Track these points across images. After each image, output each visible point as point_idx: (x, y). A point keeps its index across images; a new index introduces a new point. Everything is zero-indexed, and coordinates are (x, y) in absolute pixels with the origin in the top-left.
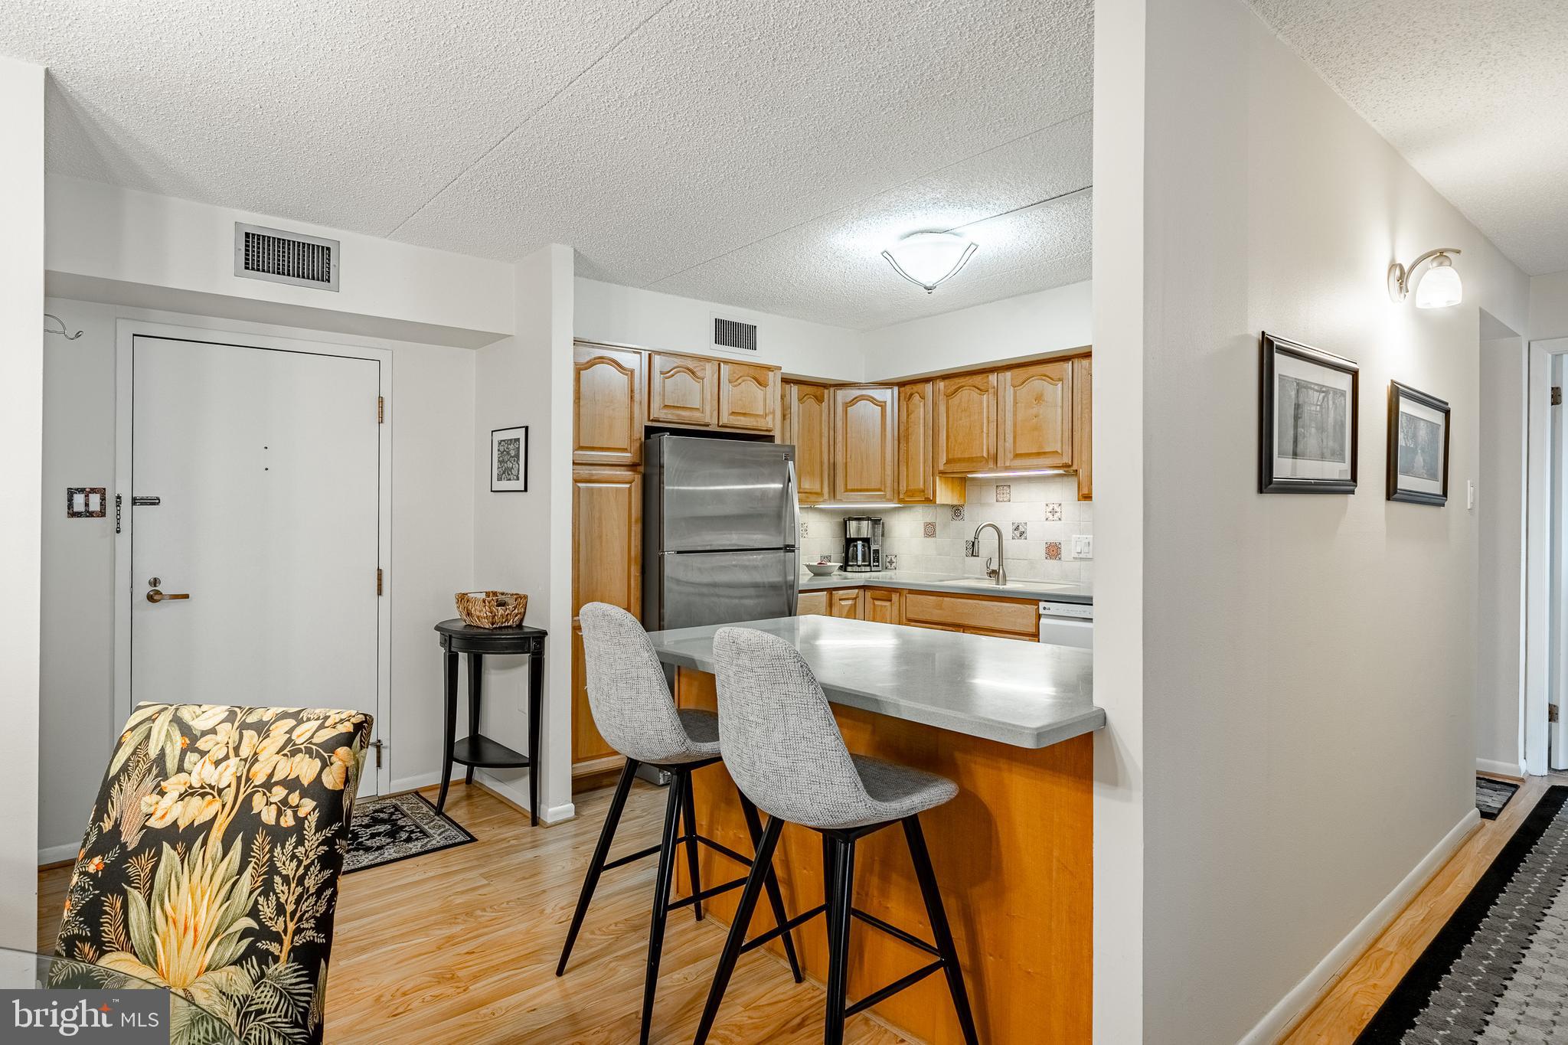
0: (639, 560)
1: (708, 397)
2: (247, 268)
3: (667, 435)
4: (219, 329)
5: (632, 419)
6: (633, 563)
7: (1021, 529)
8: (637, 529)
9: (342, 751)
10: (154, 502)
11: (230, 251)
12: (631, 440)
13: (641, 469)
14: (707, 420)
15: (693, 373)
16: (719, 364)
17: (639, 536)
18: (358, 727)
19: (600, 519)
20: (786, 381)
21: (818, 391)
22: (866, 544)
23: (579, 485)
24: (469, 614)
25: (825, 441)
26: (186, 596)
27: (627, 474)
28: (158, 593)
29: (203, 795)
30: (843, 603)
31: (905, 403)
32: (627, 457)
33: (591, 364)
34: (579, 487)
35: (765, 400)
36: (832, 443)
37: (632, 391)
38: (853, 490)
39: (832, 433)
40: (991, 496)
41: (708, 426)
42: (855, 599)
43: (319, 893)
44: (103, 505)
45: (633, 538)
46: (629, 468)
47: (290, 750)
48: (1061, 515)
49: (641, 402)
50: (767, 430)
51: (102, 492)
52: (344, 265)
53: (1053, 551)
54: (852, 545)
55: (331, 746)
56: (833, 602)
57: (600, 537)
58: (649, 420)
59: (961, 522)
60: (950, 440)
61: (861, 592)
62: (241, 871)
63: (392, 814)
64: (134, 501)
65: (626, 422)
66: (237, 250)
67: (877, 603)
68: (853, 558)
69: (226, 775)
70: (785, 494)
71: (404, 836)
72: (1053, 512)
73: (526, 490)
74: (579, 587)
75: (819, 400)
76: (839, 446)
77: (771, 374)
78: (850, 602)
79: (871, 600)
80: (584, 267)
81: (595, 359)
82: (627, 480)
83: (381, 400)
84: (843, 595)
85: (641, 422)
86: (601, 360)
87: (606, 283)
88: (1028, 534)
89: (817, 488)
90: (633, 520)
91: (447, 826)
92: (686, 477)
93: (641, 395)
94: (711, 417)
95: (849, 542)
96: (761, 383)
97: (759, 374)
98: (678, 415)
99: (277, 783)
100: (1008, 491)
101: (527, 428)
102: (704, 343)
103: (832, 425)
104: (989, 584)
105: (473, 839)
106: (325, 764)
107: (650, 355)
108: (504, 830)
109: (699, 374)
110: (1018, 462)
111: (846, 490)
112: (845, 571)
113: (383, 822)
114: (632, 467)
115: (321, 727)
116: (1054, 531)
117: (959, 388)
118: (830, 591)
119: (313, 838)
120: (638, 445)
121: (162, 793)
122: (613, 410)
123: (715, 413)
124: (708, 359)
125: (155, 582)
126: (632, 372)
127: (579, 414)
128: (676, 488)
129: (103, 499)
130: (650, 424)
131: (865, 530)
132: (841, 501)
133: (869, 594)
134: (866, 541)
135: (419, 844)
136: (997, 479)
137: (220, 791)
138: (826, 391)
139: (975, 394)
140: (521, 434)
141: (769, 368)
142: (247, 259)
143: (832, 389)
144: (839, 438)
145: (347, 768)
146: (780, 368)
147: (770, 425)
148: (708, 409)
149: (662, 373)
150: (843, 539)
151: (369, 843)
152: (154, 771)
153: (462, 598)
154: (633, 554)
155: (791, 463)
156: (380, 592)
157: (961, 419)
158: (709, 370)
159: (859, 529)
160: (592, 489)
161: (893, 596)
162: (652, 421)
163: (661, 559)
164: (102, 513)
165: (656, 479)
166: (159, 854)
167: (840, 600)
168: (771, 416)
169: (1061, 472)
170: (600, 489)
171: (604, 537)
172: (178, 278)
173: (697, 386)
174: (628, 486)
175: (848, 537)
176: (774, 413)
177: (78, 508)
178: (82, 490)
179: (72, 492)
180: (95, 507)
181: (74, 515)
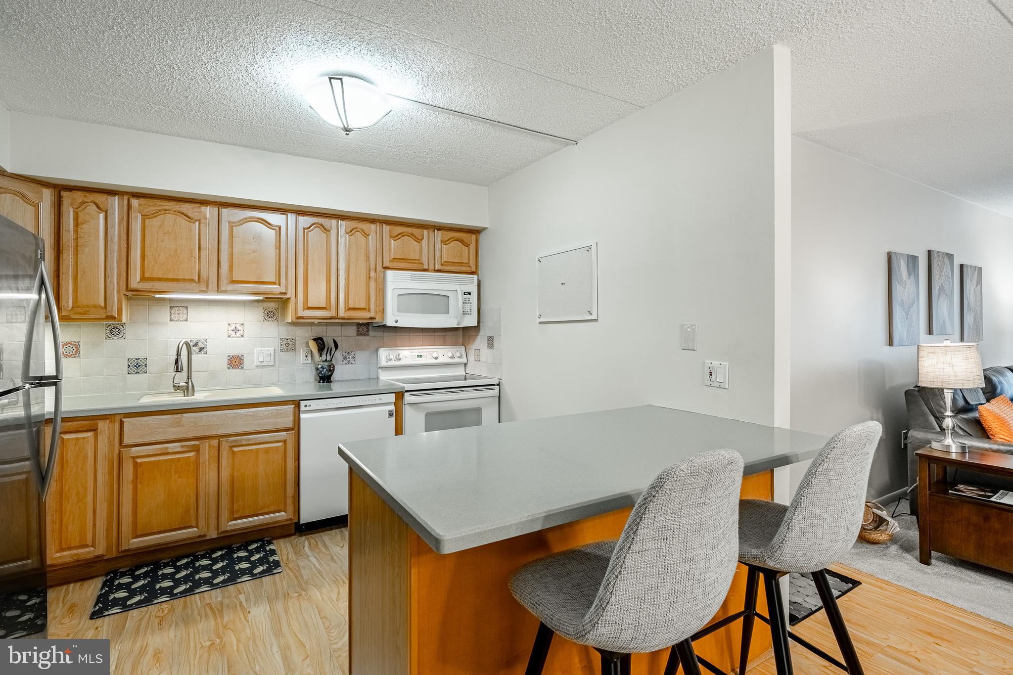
7: (201, 345)
31: (72, 210)
40: (164, 314)
48: (243, 333)
53: (236, 362)
59: (121, 341)
60: (146, 259)
72: (236, 330)
88: (209, 349)
100: (185, 312)
104: (179, 399)
110: (231, 287)
116: (236, 346)
117: (161, 210)
136: (170, 300)
139: (182, 221)
157: (163, 241)
161: (100, 424)
169: (260, 298)
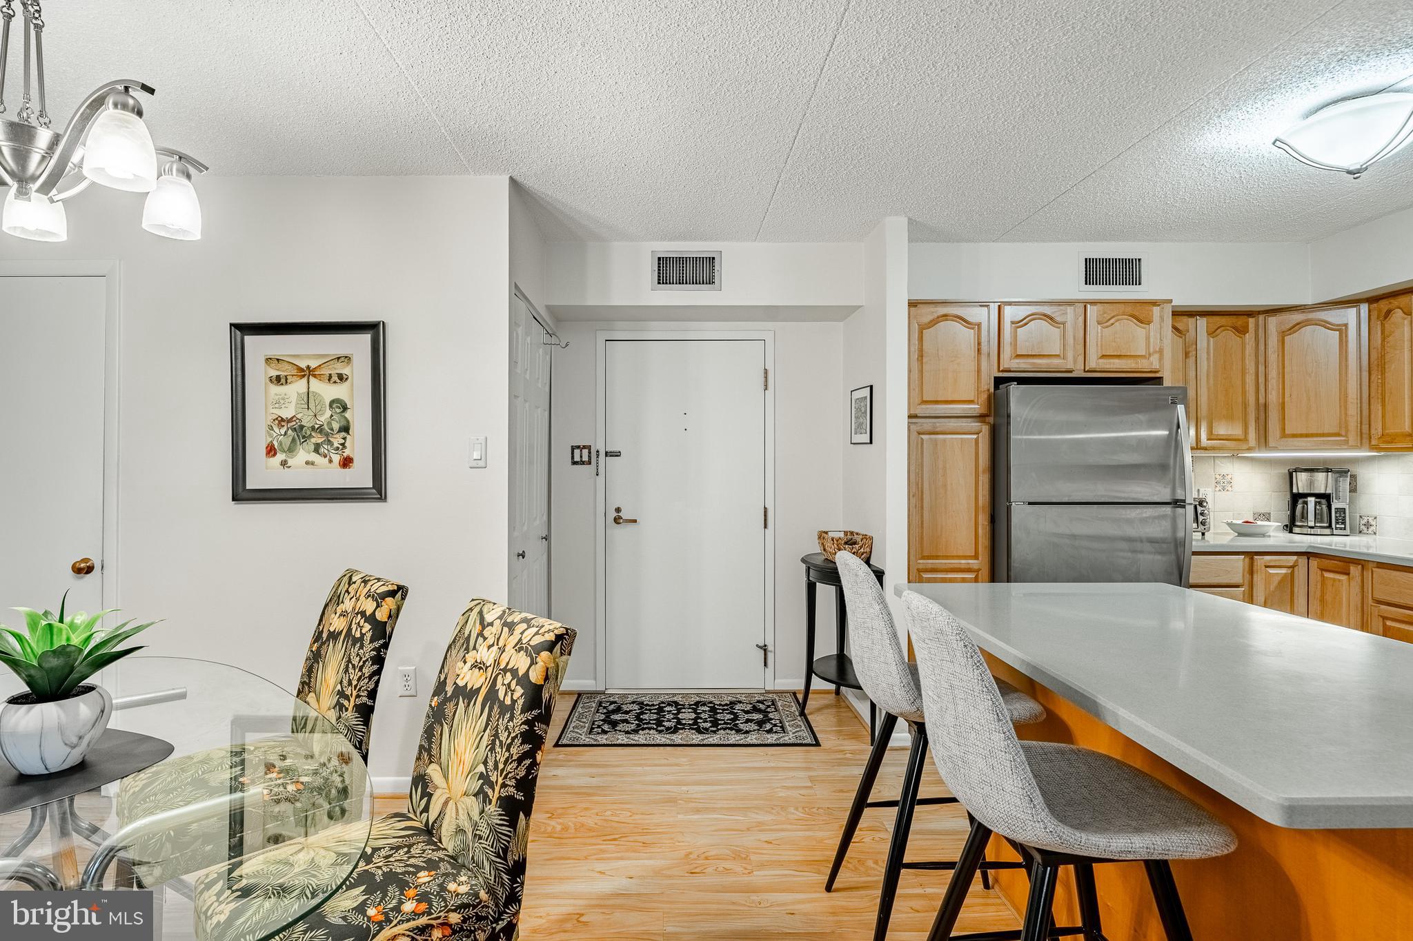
0: (987, 510)
1: (1070, 341)
2: (659, 283)
3: (1013, 387)
4: (657, 330)
5: (979, 371)
6: (980, 511)
8: (984, 479)
9: (545, 654)
10: (617, 454)
11: (648, 271)
12: (979, 392)
13: (991, 420)
14: (1070, 366)
15: (1051, 319)
16: (1085, 306)
17: (987, 486)
18: (559, 638)
19: (945, 468)
20: (1178, 313)
21: (1239, 321)
22: (1324, 501)
23: (923, 436)
24: (825, 550)
25: (1250, 379)
26: (635, 521)
27: (975, 425)
28: (620, 518)
29: (480, 668)
30: (1272, 571)
31: (1380, 323)
32: (976, 408)
33: (933, 323)
34: (922, 439)
35: (1148, 338)
36: (1261, 380)
37: (979, 344)
38: (1294, 436)
39: (1261, 368)
41: (1071, 372)
42: (1293, 567)
43: (519, 765)
44: (590, 457)
45: (980, 488)
46: (978, 419)
47: (519, 647)
49: (989, 354)
50: (1151, 372)
51: (589, 448)
52: (726, 271)
54: (1300, 501)
55: (538, 649)
56: (1255, 568)
57: (945, 486)
58: (999, 371)
61: (1303, 560)
62: (484, 731)
63: (769, 706)
64: (607, 454)
65: (973, 375)
66: (652, 270)
67: (1327, 575)
68: (1303, 517)
69: (491, 657)
70: (1173, 442)
71: (768, 726)
73: (871, 442)
74: (922, 533)
75: (1242, 331)
76: (1273, 383)
77: (1156, 310)
78: (1284, 571)
79: (1319, 572)
80: (919, 232)
81: (938, 317)
82: (973, 431)
83: (766, 371)
84: (1271, 561)
85: (990, 371)
86: (945, 317)
87: (955, 243)
89: (1237, 431)
90: (981, 469)
91: (803, 728)
92: (1039, 427)
93: (990, 345)
94: (1075, 362)
95: (1296, 498)
96: (1143, 321)
97: (1140, 312)
98: (1034, 363)
99: (509, 670)
101: (871, 387)
102: (1073, 286)
103: (1261, 359)
105: (817, 744)
106: (533, 663)
107: (999, 306)
108: (846, 742)
109: (1058, 319)
111: (1284, 435)
112: (1291, 532)
113: (759, 711)
114: (981, 417)
115: (537, 633)
118: (1251, 555)
119: (519, 718)
120: (986, 396)
121: (465, 662)
122: (958, 364)
123: (1081, 358)
124: (1070, 303)
125: (618, 510)
126: (979, 325)
127: (922, 371)
128: (1025, 437)
129: (590, 453)
130: (1001, 375)
131: (1322, 483)
132: (1275, 449)
133: (1314, 563)
134: (1326, 497)
135: (775, 736)
137: (487, 667)
138: (1251, 321)
140: (867, 392)
141: (1154, 303)
142: (659, 276)
143: (1261, 318)
144: (1273, 374)
145: (547, 669)
146: (1171, 301)
147: (1156, 366)
148: (1070, 355)
149: (1013, 323)
150: (1288, 493)
151: (741, 726)
152: (465, 646)
153: (822, 535)
154: (980, 503)
155: (1181, 409)
156: (765, 526)
158: (1070, 316)
159: (1311, 483)
160: (936, 440)
161: (1353, 569)
162: (1003, 371)
163: (1009, 509)
164: (589, 463)
165: (1004, 431)
166: (457, 704)
167: (1266, 567)
168: (1156, 356)
170: (945, 440)
171: (949, 488)
172: (619, 297)
173: (1055, 332)
174: (975, 436)
175: (1295, 491)
176: (1161, 352)
177: (577, 458)
178: (578, 447)
179: (573, 448)
180: (585, 458)
181: (574, 463)
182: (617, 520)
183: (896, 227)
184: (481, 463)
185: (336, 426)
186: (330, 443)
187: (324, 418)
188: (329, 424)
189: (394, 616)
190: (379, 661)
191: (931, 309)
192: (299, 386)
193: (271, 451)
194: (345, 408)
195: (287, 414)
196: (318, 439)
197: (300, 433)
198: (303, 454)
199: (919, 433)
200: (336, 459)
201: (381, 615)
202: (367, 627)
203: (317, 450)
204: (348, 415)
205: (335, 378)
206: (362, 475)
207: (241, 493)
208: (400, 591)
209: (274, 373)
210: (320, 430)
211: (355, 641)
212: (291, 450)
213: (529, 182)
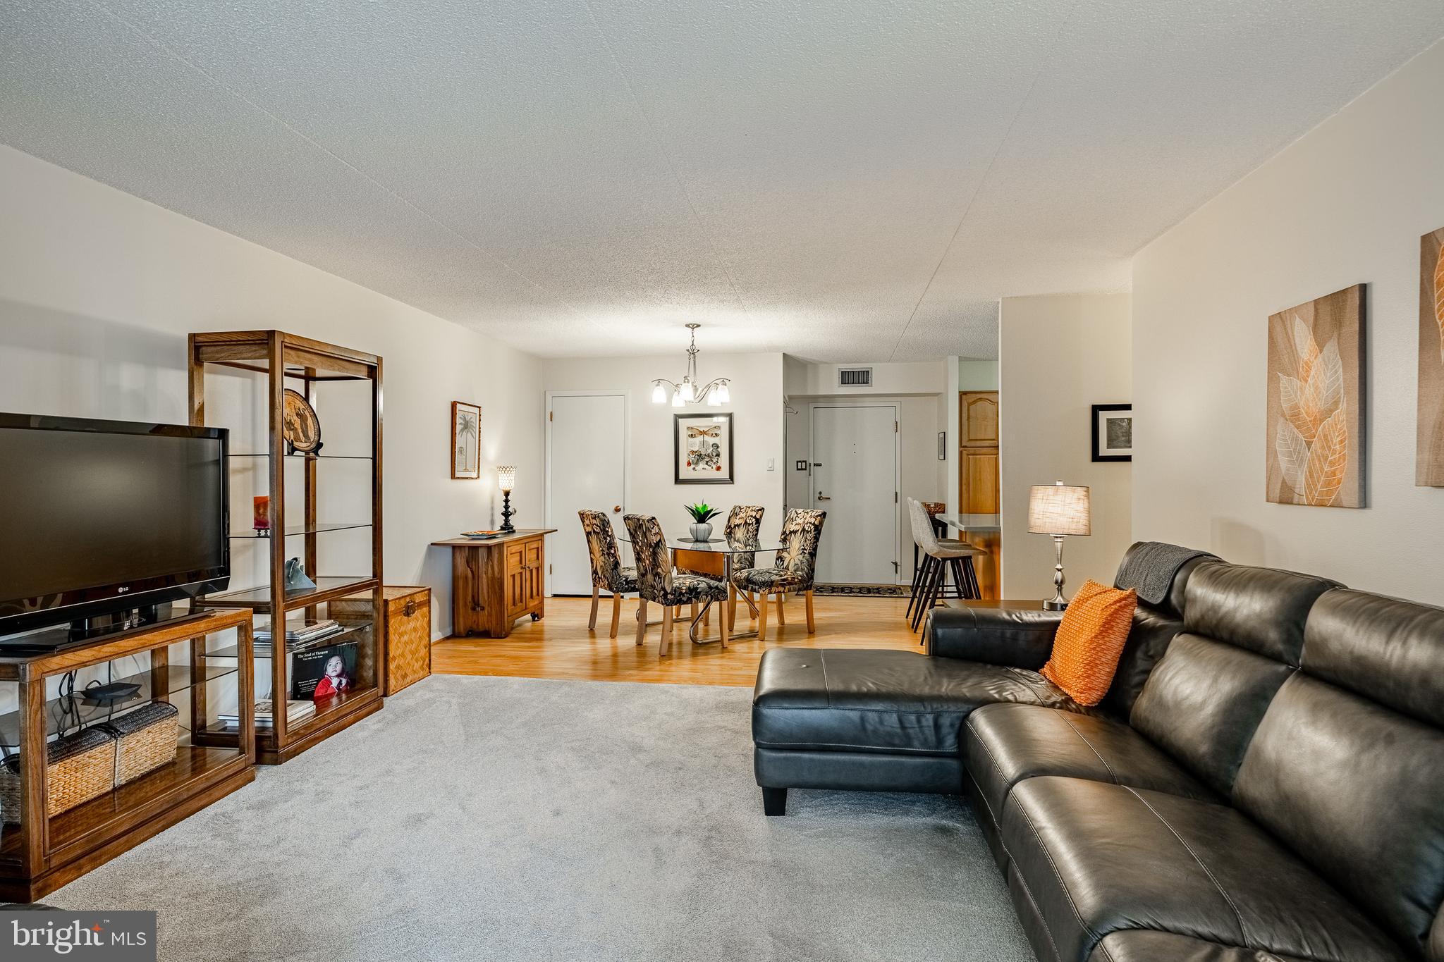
2: (842, 383)
4: (839, 403)
9: (819, 517)
10: (820, 465)
11: (837, 378)
18: (822, 514)
19: (980, 472)
26: (829, 499)
28: (821, 497)
33: (975, 402)
37: (997, 412)
43: (813, 544)
44: (806, 466)
47: (811, 517)
51: (805, 462)
52: (874, 377)
55: (817, 516)
57: (980, 480)
63: (896, 588)
64: (815, 465)
65: (994, 427)
66: (839, 378)
69: (801, 521)
73: (944, 459)
80: (964, 361)
81: (977, 399)
82: (994, 454)
83: (897, 423)
86: (981, 399)
101: (944, 433)
106: (816, 520)
113: (889, 589)
119: (813, 533)
121: (792, 524)
122: (986, 422)
125: (820, 493)
126: (996, 403)
127: (969, 425)
129: (806, 464)
137: (801, 524)
140: (942, 435)
142: (842, 380)
156: (896, 502)
160: (976, 458)
164: (806, 469)
166: (791, 534)
170: (980, 458)
172: (822, 391)
174: (996, 456)
177: (799, 467)
178: (800, 462)
179: (797, 462)
180: (804, 467)
181: (798, 469)
182: (819, 498)
183: (953, 362)
184: (772, 469)
185: (714, 454)
186: (712, 461)
187: (709, 451)
188: (712, 453)
189: (761, 517)
190: (757, 530)
191: (973, 395)
192: (700, 438)
193: (689, 464)
194: (718, 447)
195: (695, 449)
196: (707, 459)
197: (700, 457)
198: (702, 465)
199: (968, 455)
200: (714, 467)
201: (758, 517)
202: (754, 520)
203: (707, 464)
204: (719, 450)
205: (714, 435)
206: (724, 474)
207: (678, 481)
208: (762, 509)
209: (691, 433)
210: (708, 456)
211: (749, 524)
212: (697, 463)
213: (789, 352)
